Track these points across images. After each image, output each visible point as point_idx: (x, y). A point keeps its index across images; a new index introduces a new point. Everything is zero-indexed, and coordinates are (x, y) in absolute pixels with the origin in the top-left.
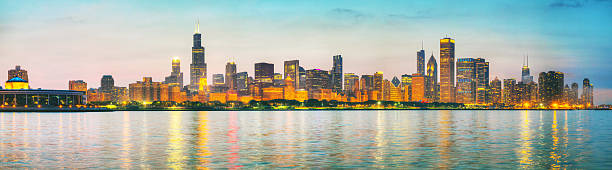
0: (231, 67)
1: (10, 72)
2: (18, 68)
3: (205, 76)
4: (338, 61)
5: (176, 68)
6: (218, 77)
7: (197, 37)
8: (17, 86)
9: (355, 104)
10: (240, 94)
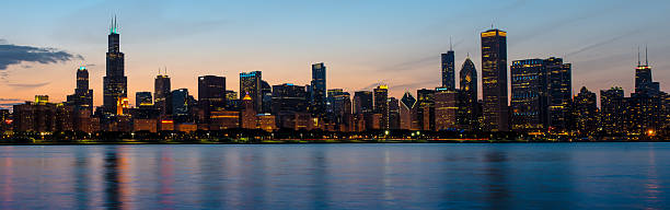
0: (163, 82)
3: (125, 94)
4: (319, 72)
5: (83, 83)
6: (142, 96)
7: (114, 39)
9: (348, 134)
10: (178, 121)
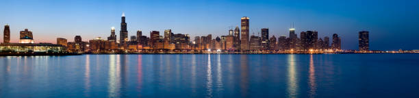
0: (140, 33)
1: (21, 33)
2: (26, 30)
3: (127, 37)
5: (113, 33)
6: (133, 37)
7: (123, 19)
8: (27, 41)
